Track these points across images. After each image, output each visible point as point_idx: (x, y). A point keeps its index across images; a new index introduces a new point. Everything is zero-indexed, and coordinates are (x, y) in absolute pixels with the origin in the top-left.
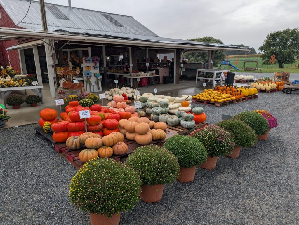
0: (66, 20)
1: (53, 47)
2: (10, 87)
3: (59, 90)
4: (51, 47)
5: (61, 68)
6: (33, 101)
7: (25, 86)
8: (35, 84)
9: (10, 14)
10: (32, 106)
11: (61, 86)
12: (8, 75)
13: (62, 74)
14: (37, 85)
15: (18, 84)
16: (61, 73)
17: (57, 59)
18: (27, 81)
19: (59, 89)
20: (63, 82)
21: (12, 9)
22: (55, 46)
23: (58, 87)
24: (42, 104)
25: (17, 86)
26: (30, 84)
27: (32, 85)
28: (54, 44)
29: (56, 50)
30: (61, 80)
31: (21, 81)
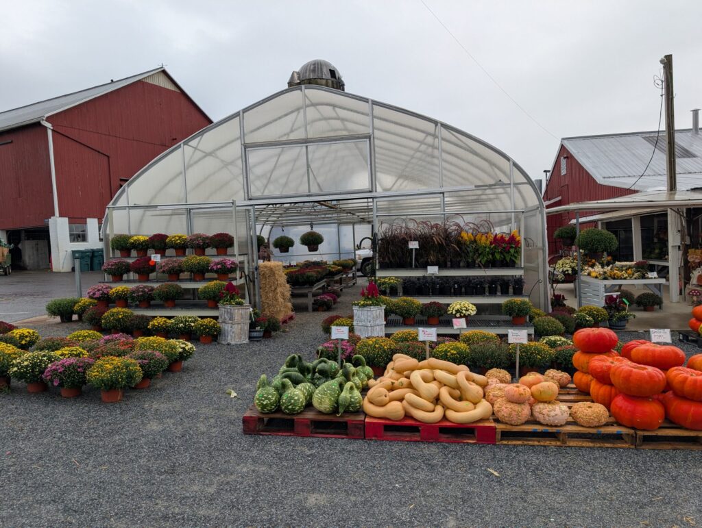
0: (689, 157)
1: (683, 216)
2: (614, 279)
3: (689, 289)
4: (681, 215)
5: (697, 251)
6: (649, 302)
7: (635, 279)
8: (653, 277)
9: (588, 166)
10: (645, 310)
11: (694, 281)
12: (598, 264)
13: (697, 261)
14: (655, 278)
15: (627, 275)
16: (696, 258)
17: (689, 235)
18: (638, 271)
19: (689, 287)
20: (698, 274)
21: (589, 158)
22: (687, 213)
23: (686, 284)
24: (660, 308)
25: (625, 279)
26: (643, 277)
27: (648, 278)
28: (685, 211)
29: (687, 220)
30: (694, 272)
31: (629, 271)
